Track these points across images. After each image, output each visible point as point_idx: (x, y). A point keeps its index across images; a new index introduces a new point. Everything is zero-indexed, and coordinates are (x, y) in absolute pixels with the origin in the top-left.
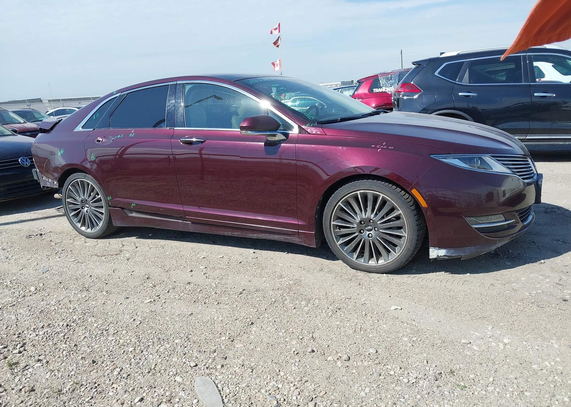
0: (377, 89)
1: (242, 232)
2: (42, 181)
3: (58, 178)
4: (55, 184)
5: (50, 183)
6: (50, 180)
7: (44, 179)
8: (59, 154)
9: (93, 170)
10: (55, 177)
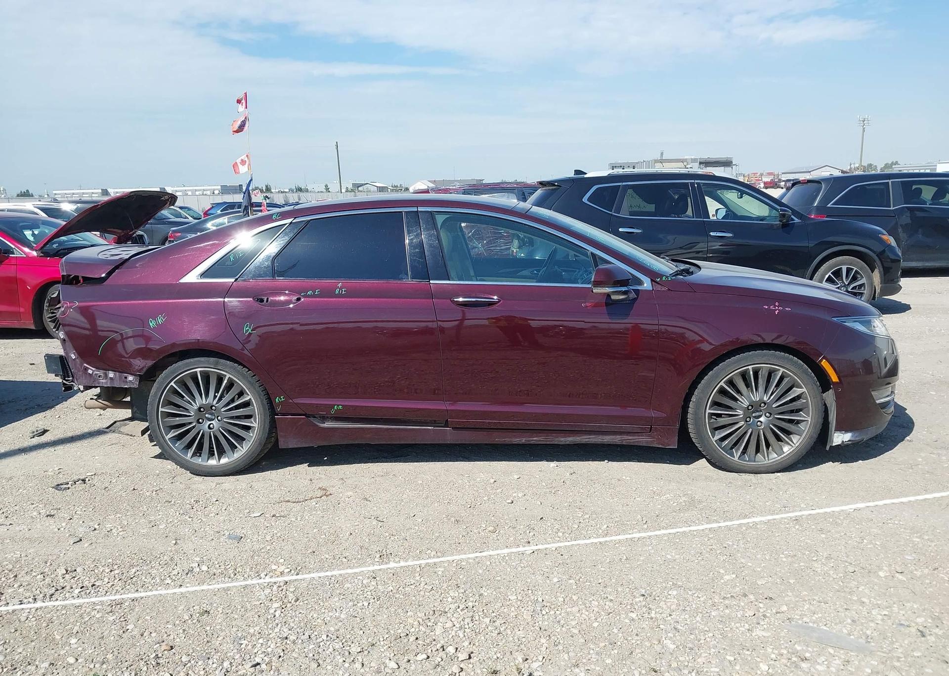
1: (547, 436)
2: (84, 376)
3: (145, 370)
4: (131, 381)
5: (111, 378)
6: (111, 374)
7: (90, 372)
8: (153, 324)
9: (246, 352)
10: (137, 367)
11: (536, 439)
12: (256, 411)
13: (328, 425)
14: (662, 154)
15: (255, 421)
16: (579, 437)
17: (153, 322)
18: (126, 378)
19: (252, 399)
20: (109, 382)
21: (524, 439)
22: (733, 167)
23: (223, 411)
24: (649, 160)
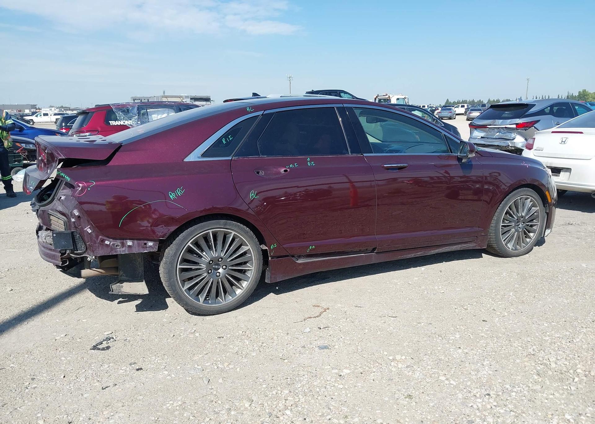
0: (114, 122)
2: (100, 247)
3: (168, 235)
4: (151, 246)
5: (129, 246)
6: (130, 243)
7: (107, 242)
8: (173, 196)
9: (250, 211)
10: (160, 234)
11: (419, 254)
12: (253, 257)
13: (300, 261)
14: (164, 92)
15: (252, 265)
16: (441, 249)
17: (172, 194)
18: (145, 244)
19: (251, 248)
20: (127, 249)
21: (413, 254)
22: (211, 102)
23: (229, 261)
24: (158, 95)
